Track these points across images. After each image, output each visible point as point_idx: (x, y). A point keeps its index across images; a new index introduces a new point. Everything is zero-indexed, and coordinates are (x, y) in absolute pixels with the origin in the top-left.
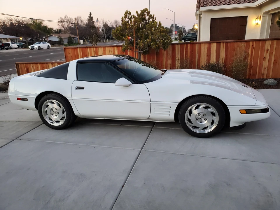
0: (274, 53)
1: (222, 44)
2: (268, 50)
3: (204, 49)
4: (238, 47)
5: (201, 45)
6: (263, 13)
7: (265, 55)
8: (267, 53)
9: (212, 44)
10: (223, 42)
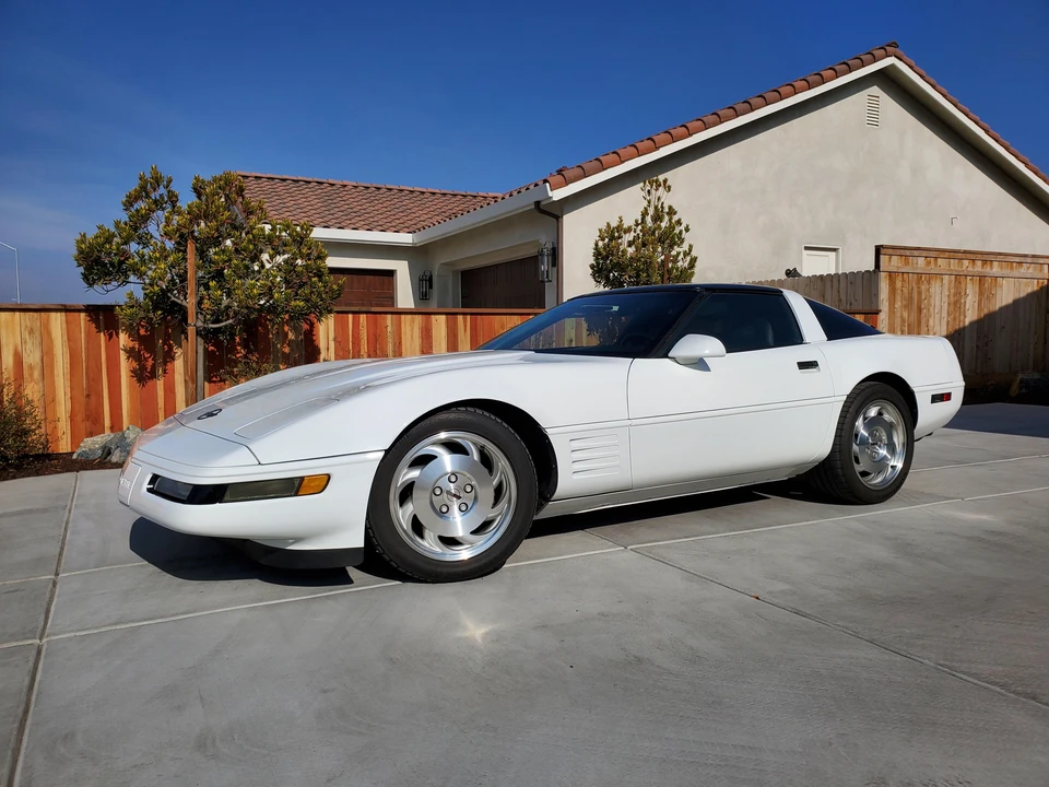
1: (461, 319)
3: (412, 330)
6: (438, 266)
10: (465, 315)
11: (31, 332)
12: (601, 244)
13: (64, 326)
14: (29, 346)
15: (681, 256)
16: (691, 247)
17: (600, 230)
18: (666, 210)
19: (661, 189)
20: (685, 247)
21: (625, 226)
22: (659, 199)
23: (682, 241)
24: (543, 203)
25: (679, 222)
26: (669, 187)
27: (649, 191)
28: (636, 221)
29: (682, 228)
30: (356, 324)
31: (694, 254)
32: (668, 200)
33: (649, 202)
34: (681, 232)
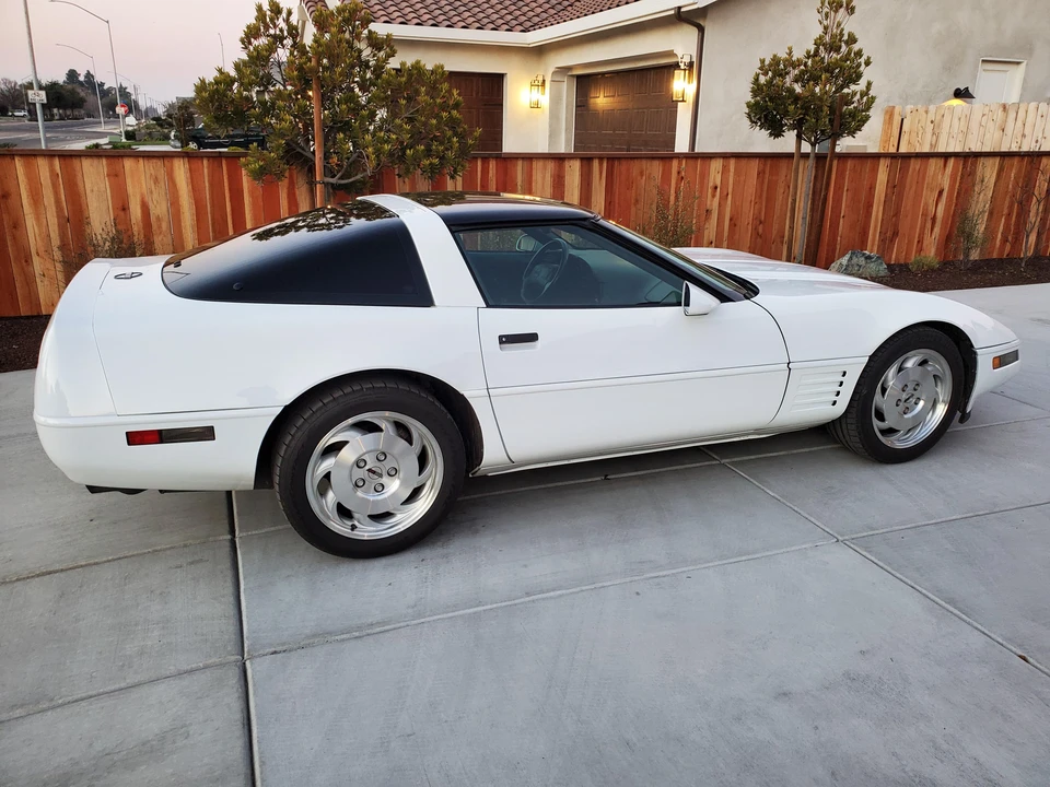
0: (730, 196)
1: (596, 163)
2: (716, 188)
3: (544, 178)
4: (642, 174)
5: (534, 163)
6: (552, 69)
7: (709, 203)
8: (714, 196)
9: (567, 164)
10: (601, 159)
11: (156, 181)
12: (762, 80)
13: (188, 174)
14: (155, 196)
15: (858, 96)
16: (869, 84)
17: (763, 61)
18: (845, 38)
19: (842, 10)
20: (861, 85)
21: (794, 58)
22: (839, 25)
23: (859, 76)
24: (682, 10)
25: (859, 54)
26: (853, 9)
27: (827, 15)
28: (808, 52)
29: (862, 60)
30: (485, 171)
31: (871, 93)
32: (850, 25)
33: (826, 28)
34: (859, 65)
